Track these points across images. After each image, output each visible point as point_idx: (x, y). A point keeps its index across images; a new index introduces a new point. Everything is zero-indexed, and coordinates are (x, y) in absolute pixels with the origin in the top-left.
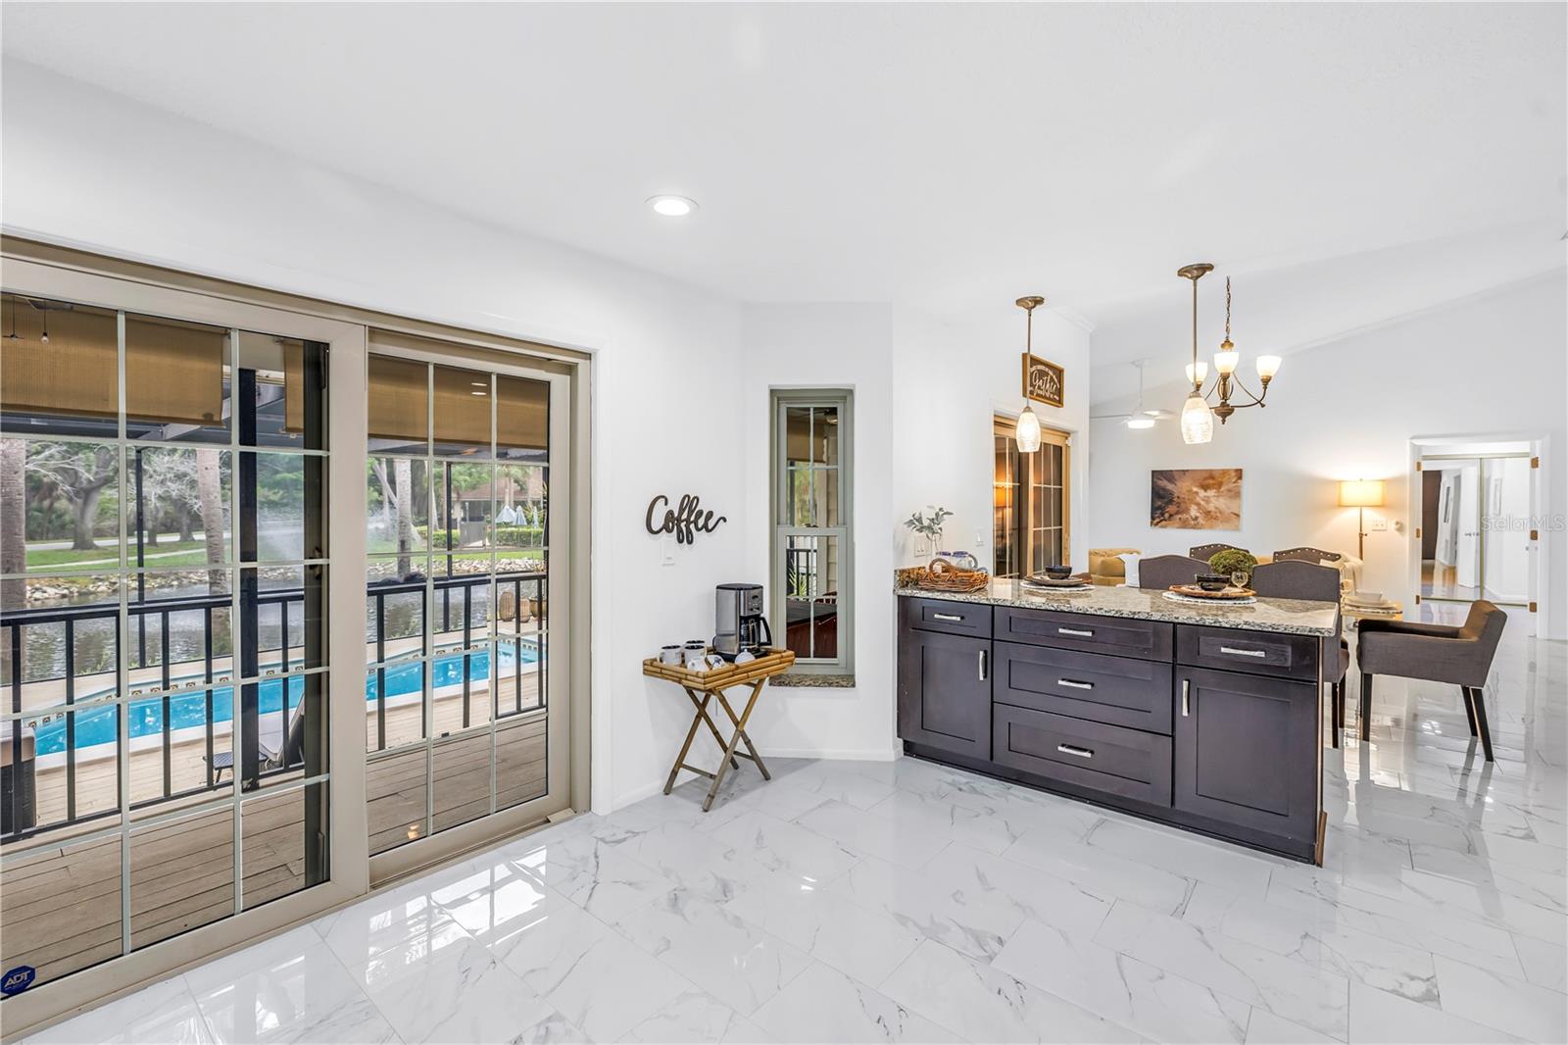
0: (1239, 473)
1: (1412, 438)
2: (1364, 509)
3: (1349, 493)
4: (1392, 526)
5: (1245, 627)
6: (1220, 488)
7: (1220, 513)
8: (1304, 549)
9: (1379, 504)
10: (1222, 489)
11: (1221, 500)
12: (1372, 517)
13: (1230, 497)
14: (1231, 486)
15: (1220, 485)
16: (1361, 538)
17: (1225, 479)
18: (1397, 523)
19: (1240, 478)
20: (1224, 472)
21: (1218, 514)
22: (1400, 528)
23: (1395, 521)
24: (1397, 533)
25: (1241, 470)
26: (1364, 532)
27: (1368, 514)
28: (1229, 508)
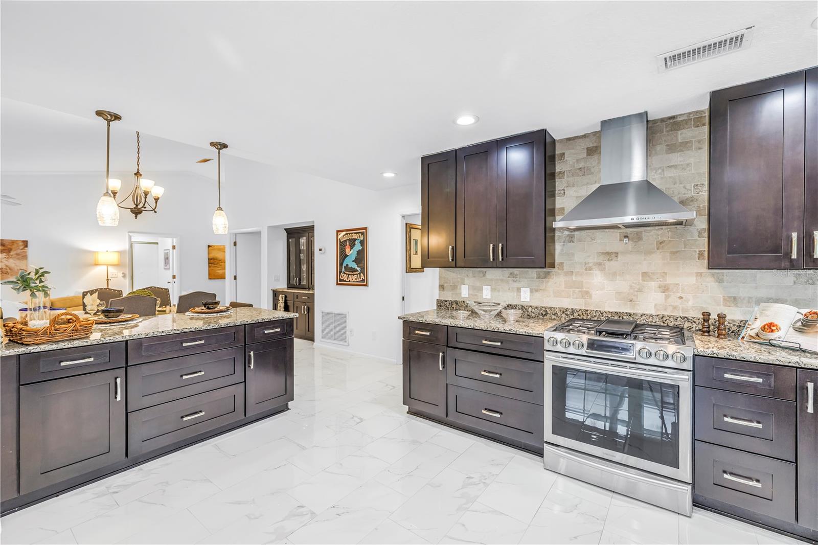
0: (25, 243)
1: (129, 232)
2: (109, 266)
3: (102, 258)
4: (120, 275)
5: (274, 319)
6: (10, 253)
7: (10, 269)
8: (152, 287)
9: (115, 264)
10: (11, 253)
11: (11, 261)
12: (112, 270)
13: (19, 259)
14: (19, 251)
15: (10, 250)
16: (108, 281)
17: (14, 246)
18: (123, 273)
19: (26, 246)
20: (13, 242)
21: (9, 271)
22: (124, 276)
23: (121, 273)
24: (122, 278)
25: (27, 241)
26: (109, 278)
27: (111, 269)
28: (17, 266)
